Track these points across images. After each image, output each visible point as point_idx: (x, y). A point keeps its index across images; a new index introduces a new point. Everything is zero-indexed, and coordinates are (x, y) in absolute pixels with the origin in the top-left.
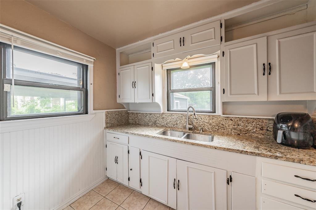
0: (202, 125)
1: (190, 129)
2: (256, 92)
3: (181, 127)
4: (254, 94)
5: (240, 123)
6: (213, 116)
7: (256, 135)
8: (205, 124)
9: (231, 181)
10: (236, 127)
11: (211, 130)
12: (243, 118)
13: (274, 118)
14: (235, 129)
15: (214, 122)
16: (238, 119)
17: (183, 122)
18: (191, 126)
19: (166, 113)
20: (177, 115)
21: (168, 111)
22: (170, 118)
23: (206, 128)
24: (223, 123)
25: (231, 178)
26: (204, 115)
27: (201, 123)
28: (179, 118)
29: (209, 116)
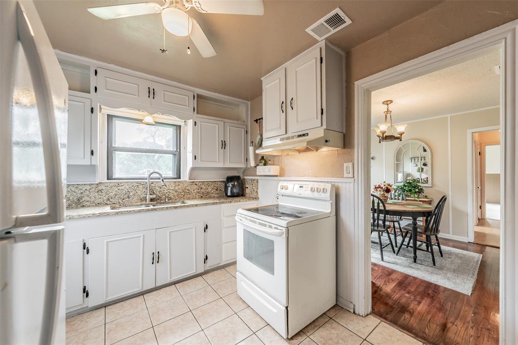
0: (167, 193)
1: (152, 200)
2: (218, 161)
3: (136, 201)
4: (216, 162)
5: (202, 186)
6: (179, 182)
7: (214, 195)
8: (171, 191)
9: (207, 228)
10: (199, 190)
11: (177, 198)
12: (204, 182)
13: (225, 180)
14: (199, 193)
15: (179, 188)
16: (201, 183)
17: (139, 193)
18: (154, 196)
19: (105, 183)
20: (129, 183)
21: (108, 179)
22: (116, 189)
23: (171, 196)
24: (189, 189)
25: (207, 226)
26: (169, 182)
27: (166, 191)
28: (133, 187)
29: (175, 182)
